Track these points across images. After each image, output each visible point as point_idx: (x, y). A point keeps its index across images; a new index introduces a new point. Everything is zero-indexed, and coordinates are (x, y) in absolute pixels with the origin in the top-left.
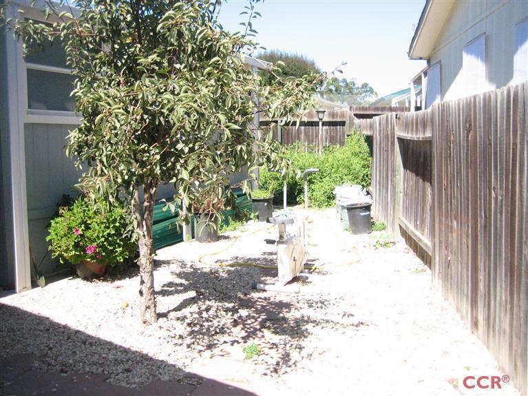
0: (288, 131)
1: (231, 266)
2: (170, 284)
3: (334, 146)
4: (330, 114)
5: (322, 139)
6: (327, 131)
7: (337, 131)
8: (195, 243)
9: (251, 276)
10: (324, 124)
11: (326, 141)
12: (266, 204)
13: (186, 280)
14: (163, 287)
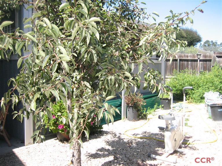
0: (183, 64)
1: (141, 138)
2: (102, 150)
3: (205, 72)
4: (203, 56)
5: (199, 68)
6: (202, 64)
7: (207, 64)
8: (127, 121)
9: (150, 147)
10: (200, 61)
11: (201, 69)
12: (167, 101)
13: (112, 147)
14: (97, 151)
